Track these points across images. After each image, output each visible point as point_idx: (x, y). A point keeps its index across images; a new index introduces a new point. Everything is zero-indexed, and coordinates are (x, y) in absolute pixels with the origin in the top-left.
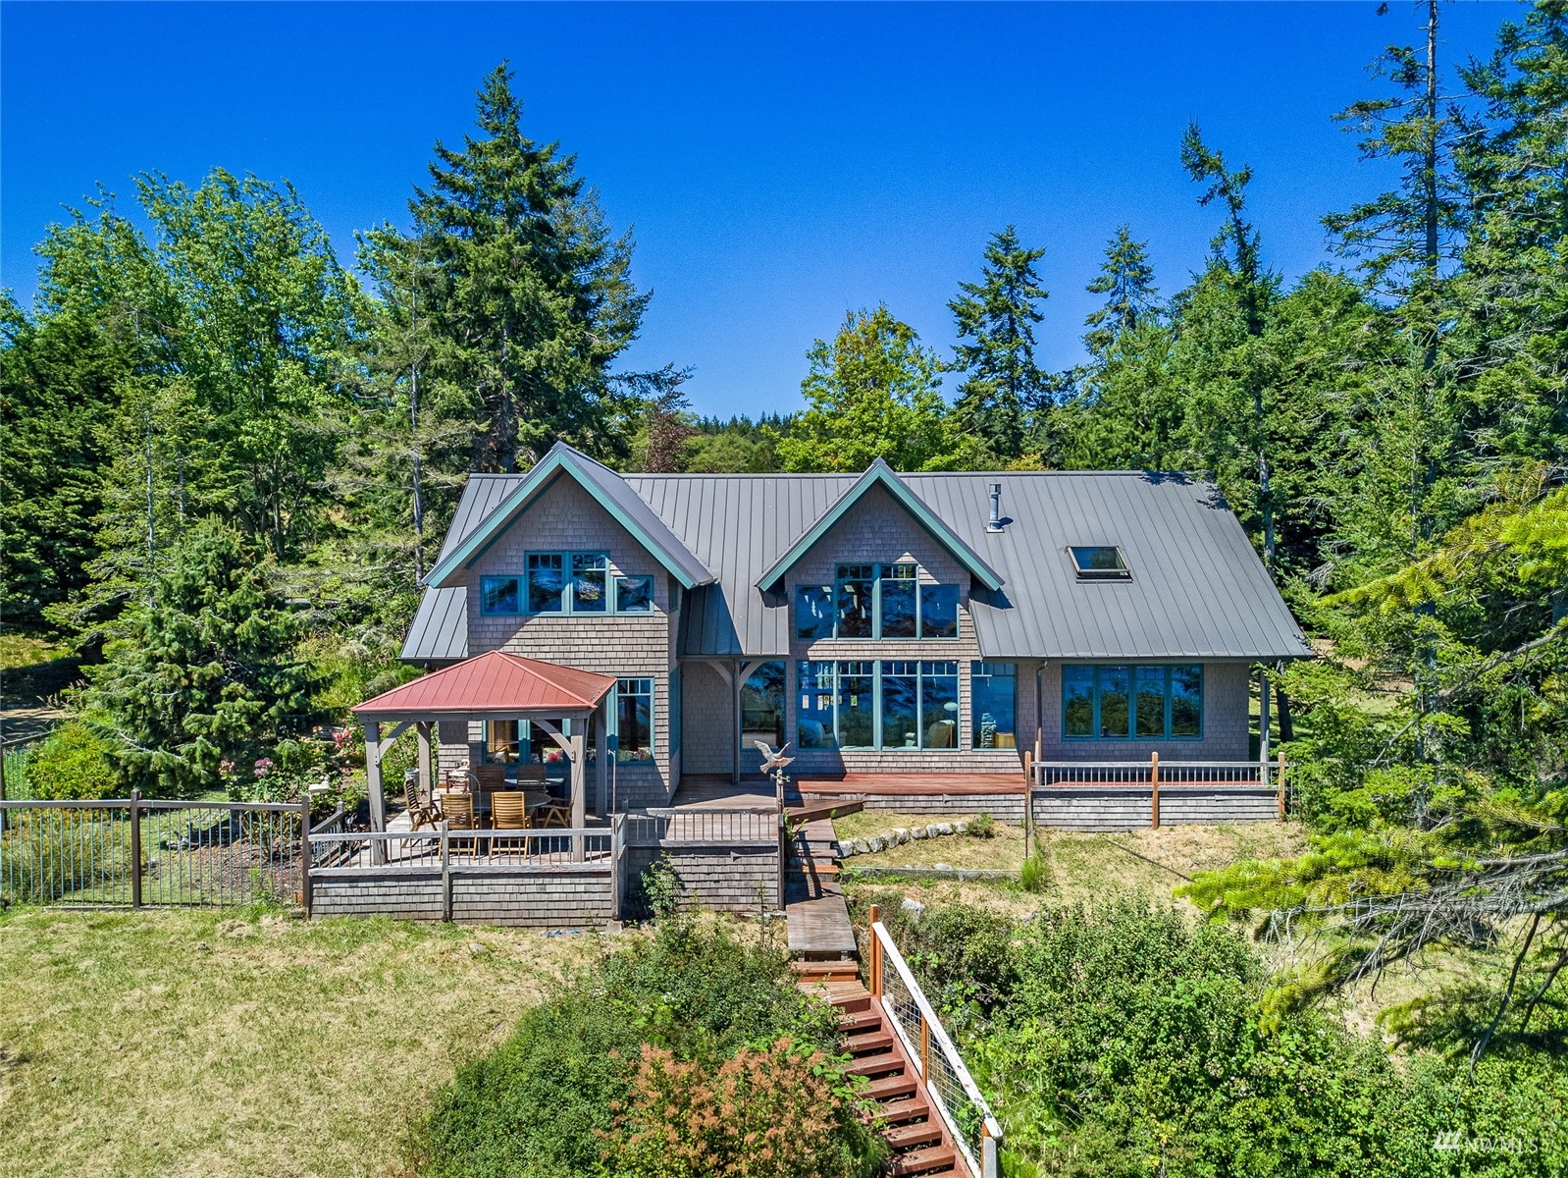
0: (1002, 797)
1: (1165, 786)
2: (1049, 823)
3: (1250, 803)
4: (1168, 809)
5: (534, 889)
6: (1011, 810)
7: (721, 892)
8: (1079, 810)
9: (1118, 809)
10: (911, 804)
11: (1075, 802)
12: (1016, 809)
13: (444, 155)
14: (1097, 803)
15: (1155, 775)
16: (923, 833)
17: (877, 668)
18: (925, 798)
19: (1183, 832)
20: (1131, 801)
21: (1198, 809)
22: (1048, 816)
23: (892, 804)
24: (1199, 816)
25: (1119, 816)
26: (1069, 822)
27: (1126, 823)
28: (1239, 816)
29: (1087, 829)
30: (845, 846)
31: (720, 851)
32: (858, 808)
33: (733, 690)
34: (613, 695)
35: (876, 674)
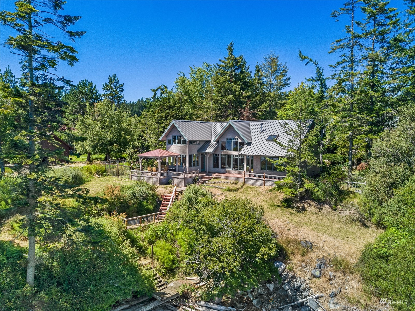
0: (240, 178)
1: (265, 179)
4: (267, 183)
7: (178, 184)
8: (253, 182)
9: (258, 182)
10: (227, 178)
11: (251, 180)
12: (242, 180)
13: (221, 61)
14: (256, 181)
15: (264, 177)
16: (224, 182)
17: (232, 156)
18: (230, 177)
20: (260, 181)
22: (247, 182)
26: (250, 184)
27: (259, 185)
29: (253, 185)
30: (207, 182)
31: (178, 178)
32: (220, 178)
33: (207, 158)
34: (181, 157)
35: (232, 157)
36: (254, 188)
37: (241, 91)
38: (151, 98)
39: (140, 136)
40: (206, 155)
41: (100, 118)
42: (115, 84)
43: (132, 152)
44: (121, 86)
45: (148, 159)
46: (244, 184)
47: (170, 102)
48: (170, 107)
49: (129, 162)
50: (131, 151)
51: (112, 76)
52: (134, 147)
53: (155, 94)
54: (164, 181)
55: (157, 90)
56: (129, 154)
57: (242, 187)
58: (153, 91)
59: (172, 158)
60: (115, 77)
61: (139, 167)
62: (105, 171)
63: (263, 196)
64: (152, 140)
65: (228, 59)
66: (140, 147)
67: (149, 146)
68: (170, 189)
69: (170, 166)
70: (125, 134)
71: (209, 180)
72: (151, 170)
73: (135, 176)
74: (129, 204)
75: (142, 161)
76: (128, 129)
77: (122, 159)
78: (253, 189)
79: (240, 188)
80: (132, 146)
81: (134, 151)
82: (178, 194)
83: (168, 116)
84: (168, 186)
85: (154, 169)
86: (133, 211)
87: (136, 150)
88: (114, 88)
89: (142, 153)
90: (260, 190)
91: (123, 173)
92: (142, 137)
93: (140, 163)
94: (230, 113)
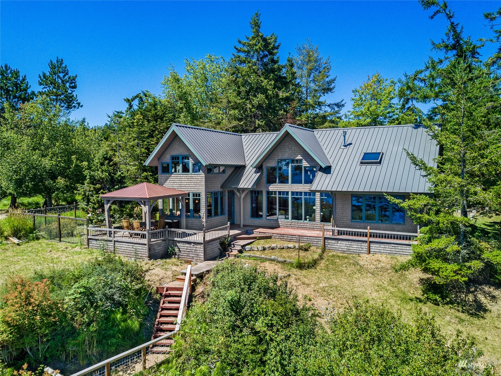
0: (315, 238)
1: (371, 239)
2: (331, 248)
3: (406, 248)
4: (374, 248)
5: (131, 247)
6: (318, 243)
7: (190, 255)
8: (341, 245)
9: (355, 246)
10: (286, 238)
11: (339, 242)
12: (319, 243)
13: (240, 42)
14: (347, 243)
15: (368, 235)
16: (282, 247)
17: (290, 194)
18: (290, 236)
19: (378, 256)
20: (359, 244)
21: (385, 249)
22: (330, 246)
23: (280, 237)
24: (385, 251)
25: (355, 249)
26: (337, 249)
27: (357, 251)
28: (401, 253)
29: (344, 252)
30: (248, 247)
31: (189, 243)
32: (270, 237)
33: (240, 199)
34: (191, 197)
35: (290, 196)
36: (346, 258)
37: (276, 90)
38: (125, 112)
39: (106, 159)
40: (238, 194)
41: (31, 131)
42: (61, 75)
43: (90, 191)
44: (73, 80)
45: (122, 203)
46: (324, 250)
47: (156, 109)
48: (156, 118)
49: (83, 209)
50: (88, 188)
51: (55, 61)
52: (93, 181)
53: (131, 106)
54: (159, 250)
55: (133, 99)
56: (85, 194)
57: (321, 257)
58: (128, 101)
59: (171, 199)
60: (61, 64)
61: (104, 220)
62: (32, 230)
63: (370, 275)
64: (129, 167)
65: (253, 38)
66: (107, 181)
67: (124, 178)
68: (174, 268)
69: (167, 217)
70: (77, 159)
71: (251, 243)
72: (131, 227)
73: (96, 240)
74: (75, 325)
75: (110, 207)
76: (84, 150)
77: (72, 204)
78: (346, 260)
79: (317, 260)
80: (90, 178)
81: (94, 188)
82: (195, 281)
83: (154, 131)
84: (168, 260)
85: (136, 223)
86: (87, 342)
87: (98, 186)
88: (60, 81)
89: (110, 191)
90: (361, 263)
91: (72, 233)
92: (110, 160)
93: (106, 213)
94: (259, 125)
